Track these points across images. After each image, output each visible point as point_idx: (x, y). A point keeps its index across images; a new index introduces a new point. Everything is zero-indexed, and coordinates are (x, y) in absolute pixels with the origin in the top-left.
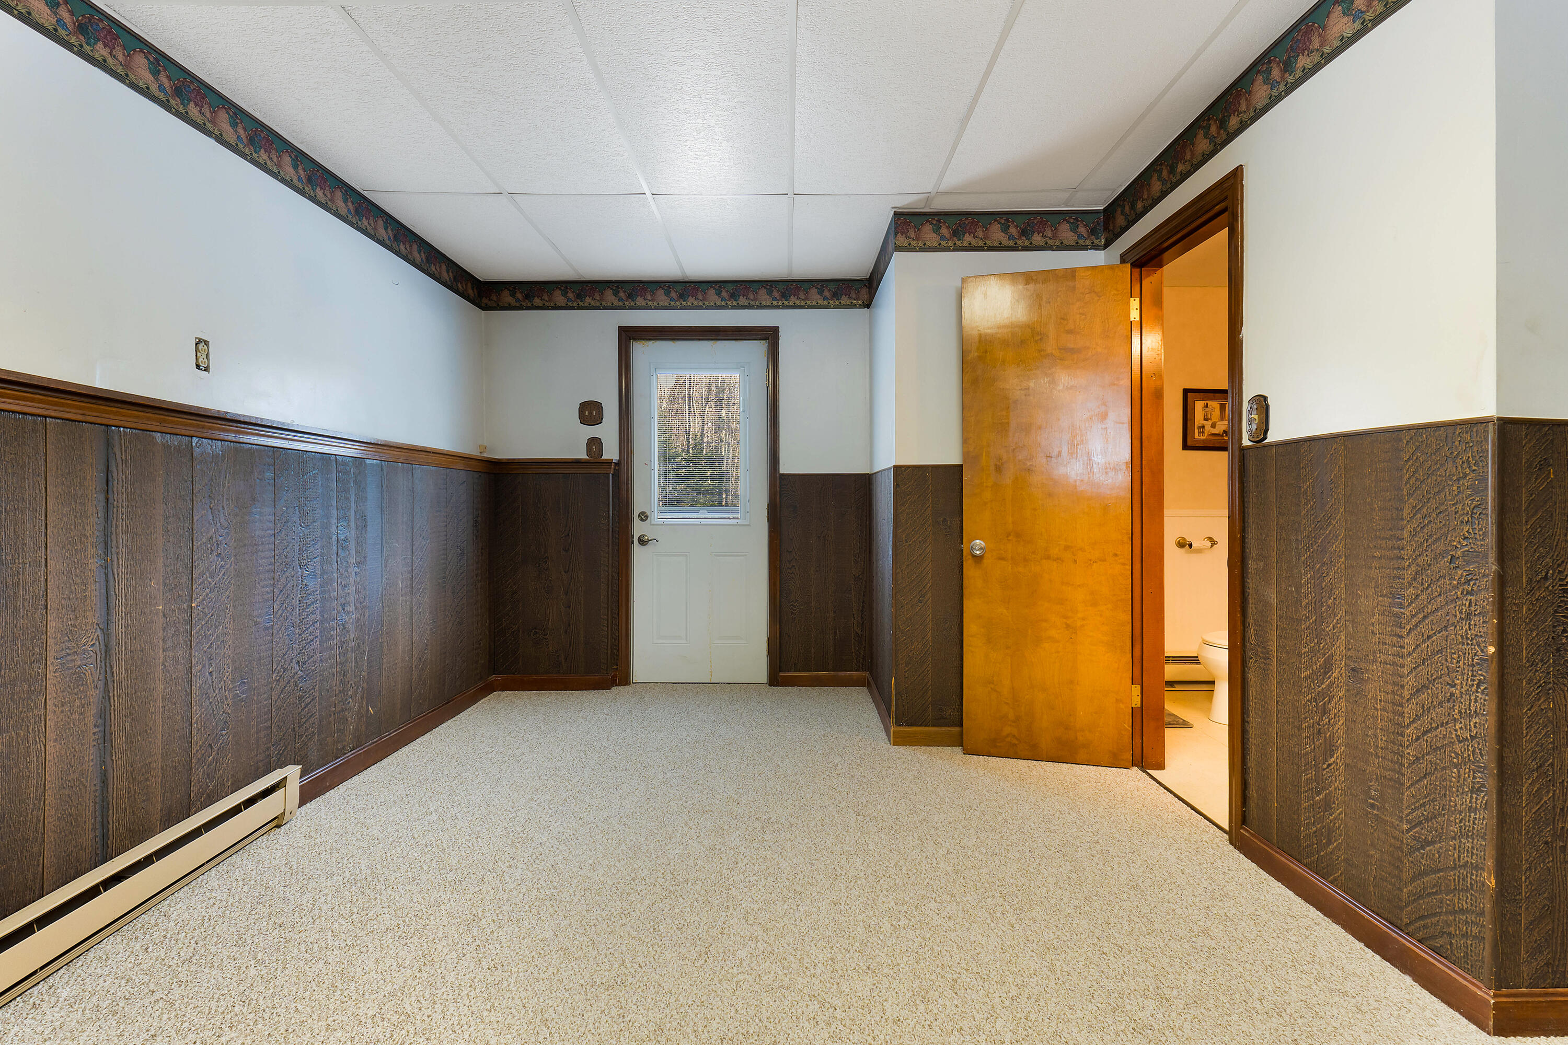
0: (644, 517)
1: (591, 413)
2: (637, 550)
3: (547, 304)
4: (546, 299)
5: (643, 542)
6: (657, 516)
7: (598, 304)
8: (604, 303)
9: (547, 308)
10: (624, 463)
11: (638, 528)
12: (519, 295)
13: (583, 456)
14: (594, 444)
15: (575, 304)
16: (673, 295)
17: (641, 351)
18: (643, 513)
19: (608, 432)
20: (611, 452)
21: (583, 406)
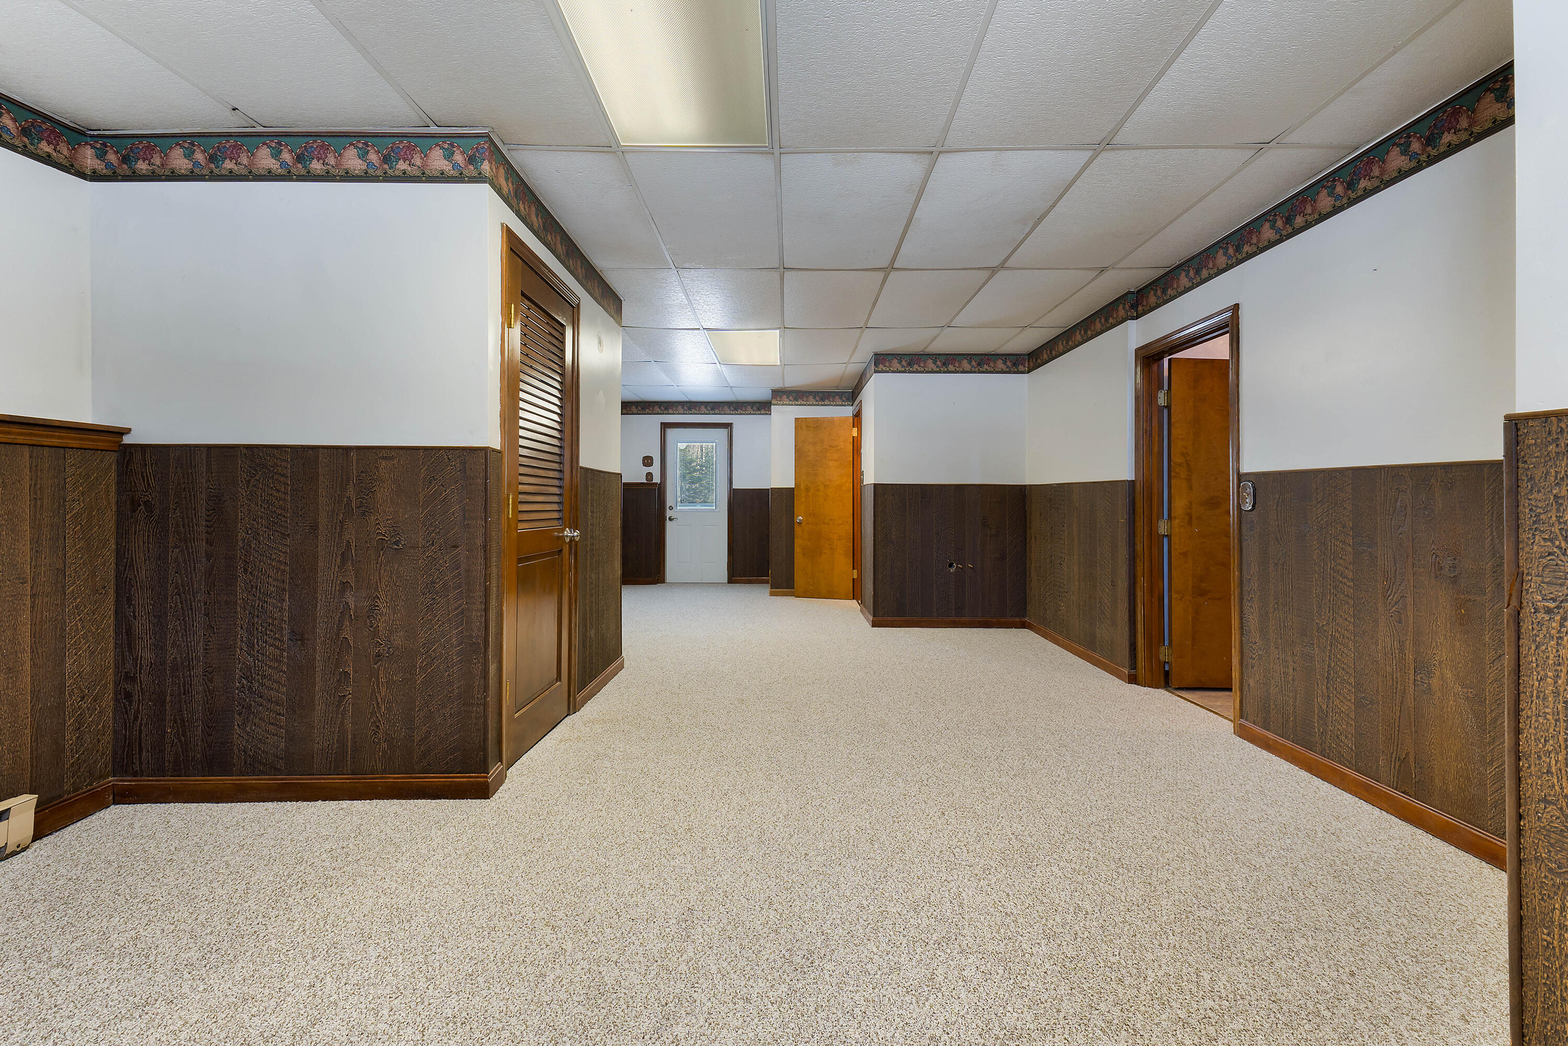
0: (671, 508)
1: (648, 461)
2: (668, 523)
3: (629, 412)
4: (629, 410)
5: (670, 519)
6: (678, 507)
7: (651, 412)
8: (654, 412)
9: (629, 414)
10: (662, 485)
11: (669, 513)
13: (645, 481)
14: (649, 476)
16: (685, 408)
17: (670, 433)
18: (671, 506)
19: (655, 469)
20: (657, 479)
21: (645, 458)
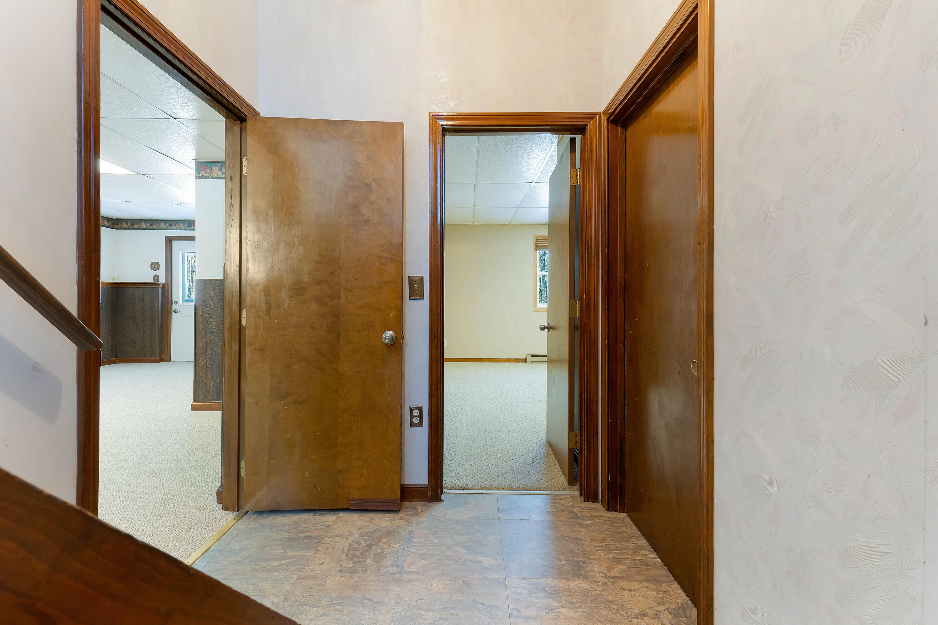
0: (176, 303)
1: (155, 266)
2: (174, 314)
3: (139, 227)
4: (139, 226)
5: (176, 312)
6: (180, 302)
7: (158, 228)
8: (160, 228)
9: (139, 229)
10: (168, 285)
11: (174, 307)
12: (129, 224)
13: (152, 281)
14: (156, 277)
15: (150, 228)
16: (186, 225)
17: (174, 243)
19: (161, 273)
20: (162, 281)
21: (152, 264)
